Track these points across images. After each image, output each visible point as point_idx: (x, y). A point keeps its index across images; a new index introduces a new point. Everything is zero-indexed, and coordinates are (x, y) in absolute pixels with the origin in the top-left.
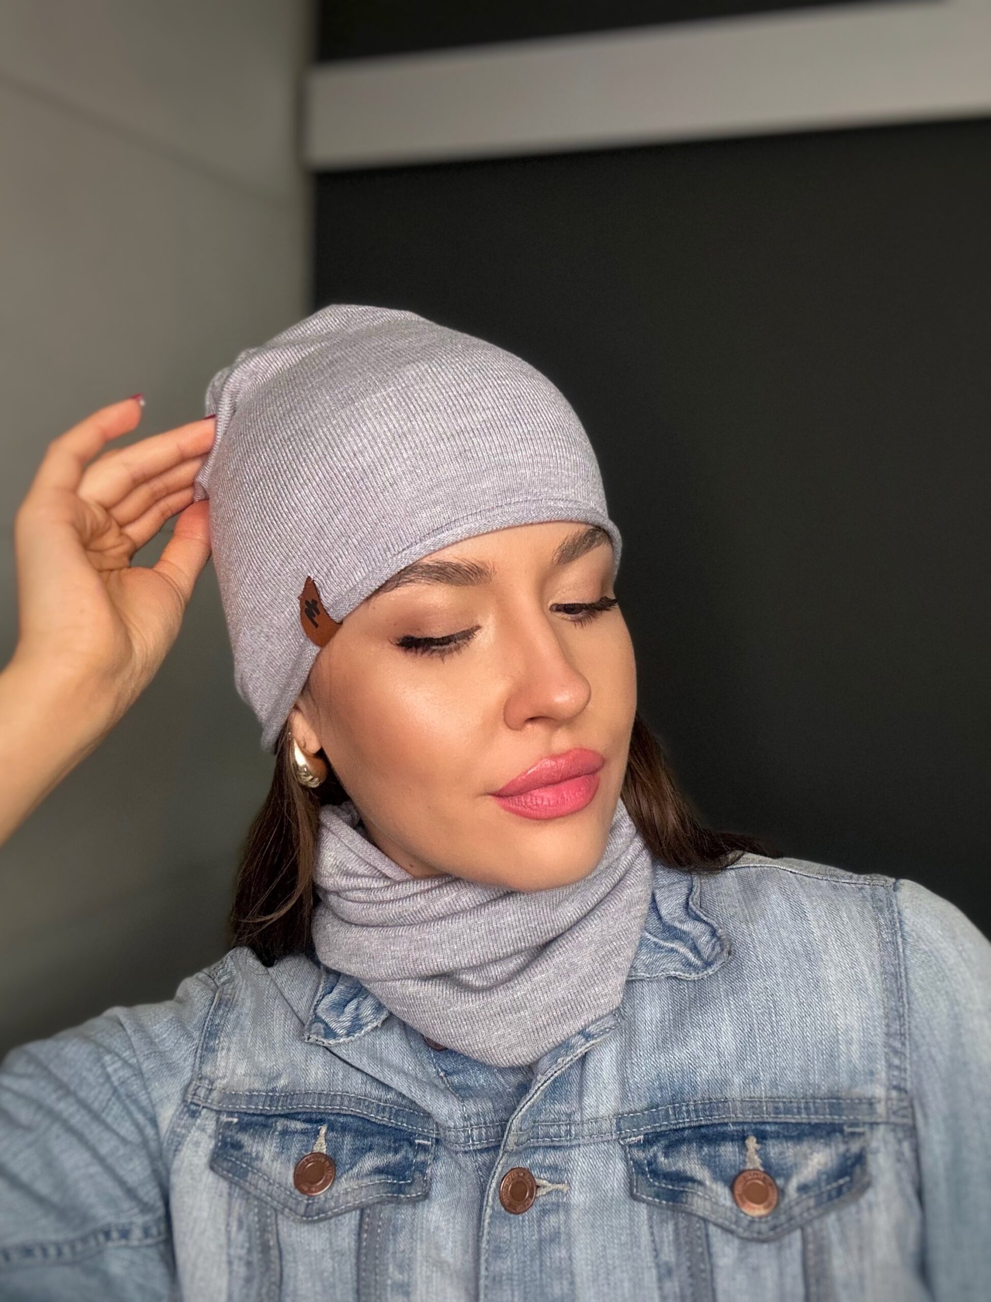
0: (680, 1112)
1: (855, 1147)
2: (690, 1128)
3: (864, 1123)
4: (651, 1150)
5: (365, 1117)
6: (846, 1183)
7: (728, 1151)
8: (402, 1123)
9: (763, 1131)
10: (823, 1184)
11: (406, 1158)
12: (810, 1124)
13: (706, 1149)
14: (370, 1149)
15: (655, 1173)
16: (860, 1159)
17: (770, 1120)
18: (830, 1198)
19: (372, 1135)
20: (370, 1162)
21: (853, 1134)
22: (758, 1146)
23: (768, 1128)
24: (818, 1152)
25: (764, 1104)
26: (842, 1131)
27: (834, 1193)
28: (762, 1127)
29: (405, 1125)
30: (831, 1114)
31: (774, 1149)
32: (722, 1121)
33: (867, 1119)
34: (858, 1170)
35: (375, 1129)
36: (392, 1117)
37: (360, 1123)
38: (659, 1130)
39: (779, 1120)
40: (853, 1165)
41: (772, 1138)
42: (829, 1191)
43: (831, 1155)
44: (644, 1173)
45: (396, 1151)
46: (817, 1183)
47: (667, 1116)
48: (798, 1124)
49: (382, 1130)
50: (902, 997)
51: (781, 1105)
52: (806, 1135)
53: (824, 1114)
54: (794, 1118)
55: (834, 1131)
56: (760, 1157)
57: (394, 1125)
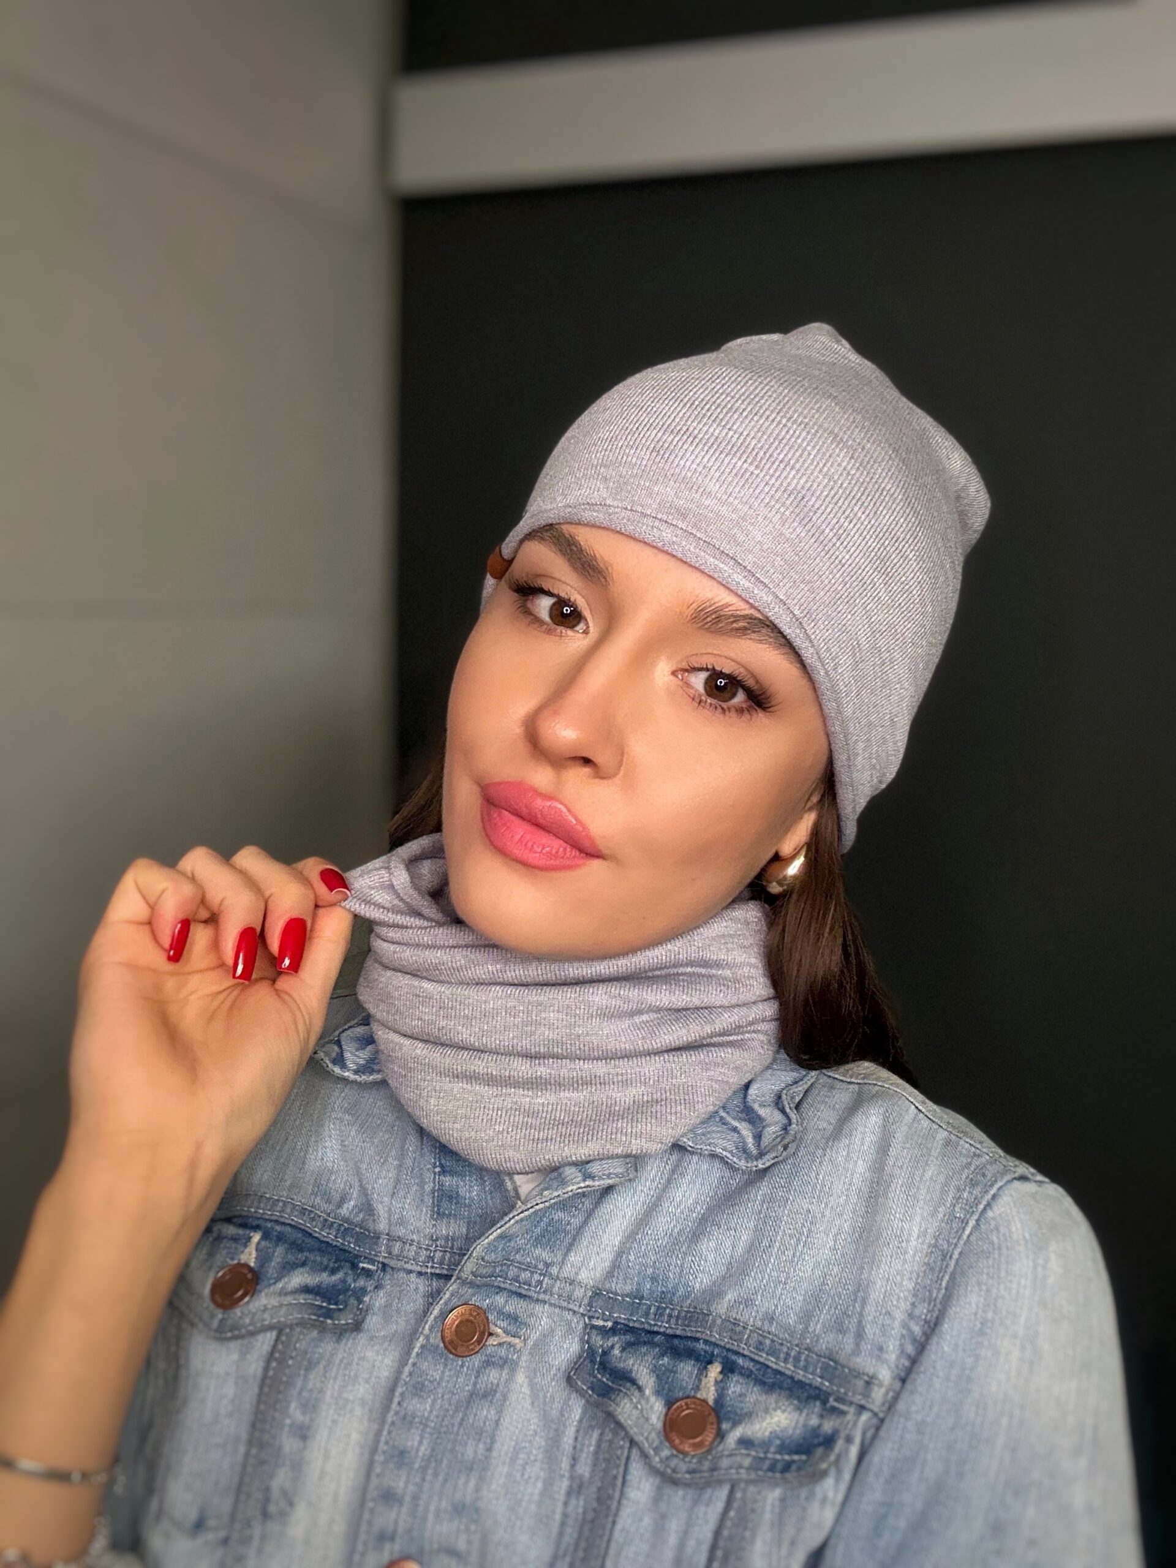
0: (662, 1315)
1: (828, 1427)
2: (663, 1334)
3: (851, 1403)
4: (611, 1339)
5: (307, 1229)
6: (800, 1460)
7: (686, 1369)
8: (349, 1243)
9: (734, 1363)
10: (772, 1449)
11: (344, 1281)
12: (792, 1378)
13: (666, 1359)
14: (303, 1264)
15: (604, 1366)
16: (829, 1441)
17: (746, 1353)
18: (772, 1469)
19: (310, 1250)
20: (298, 1279)
21: (834, 1409)
22: (720, 1377)
23: (740, 1361)
24: (784, 1411)
25: (748, 1331)
26: (824, 1402)
27: (779, 1466)
28: (734, 1357)
29: (352, 1246)
30: (821, 1377)
31: (736, 1387)
32: (693, 1335)
33: (858, 1399)
34: (820, 1451)
35: (316, 1245)
36: (339, 1235)
37: (300, 1235)
38: (631, 1325)
39: (756, 1358)
40: (819, 1445)
41: (741, 1374)
42: (776, 1461)
43: (797, 1422)
44: (593, 1362)
45: (333, 1272)
46: (766, 1444)
47: (647, 1314)
48: (777, 1372)
49: (324, 1247)
50: (942, 1280)
51: (768, 1342)
52: (781, 1388)
53: (813, 1373)
54: (776, 1363)
55: (817, 1397)
56: (716, 1390)
57: (339, 1244)
